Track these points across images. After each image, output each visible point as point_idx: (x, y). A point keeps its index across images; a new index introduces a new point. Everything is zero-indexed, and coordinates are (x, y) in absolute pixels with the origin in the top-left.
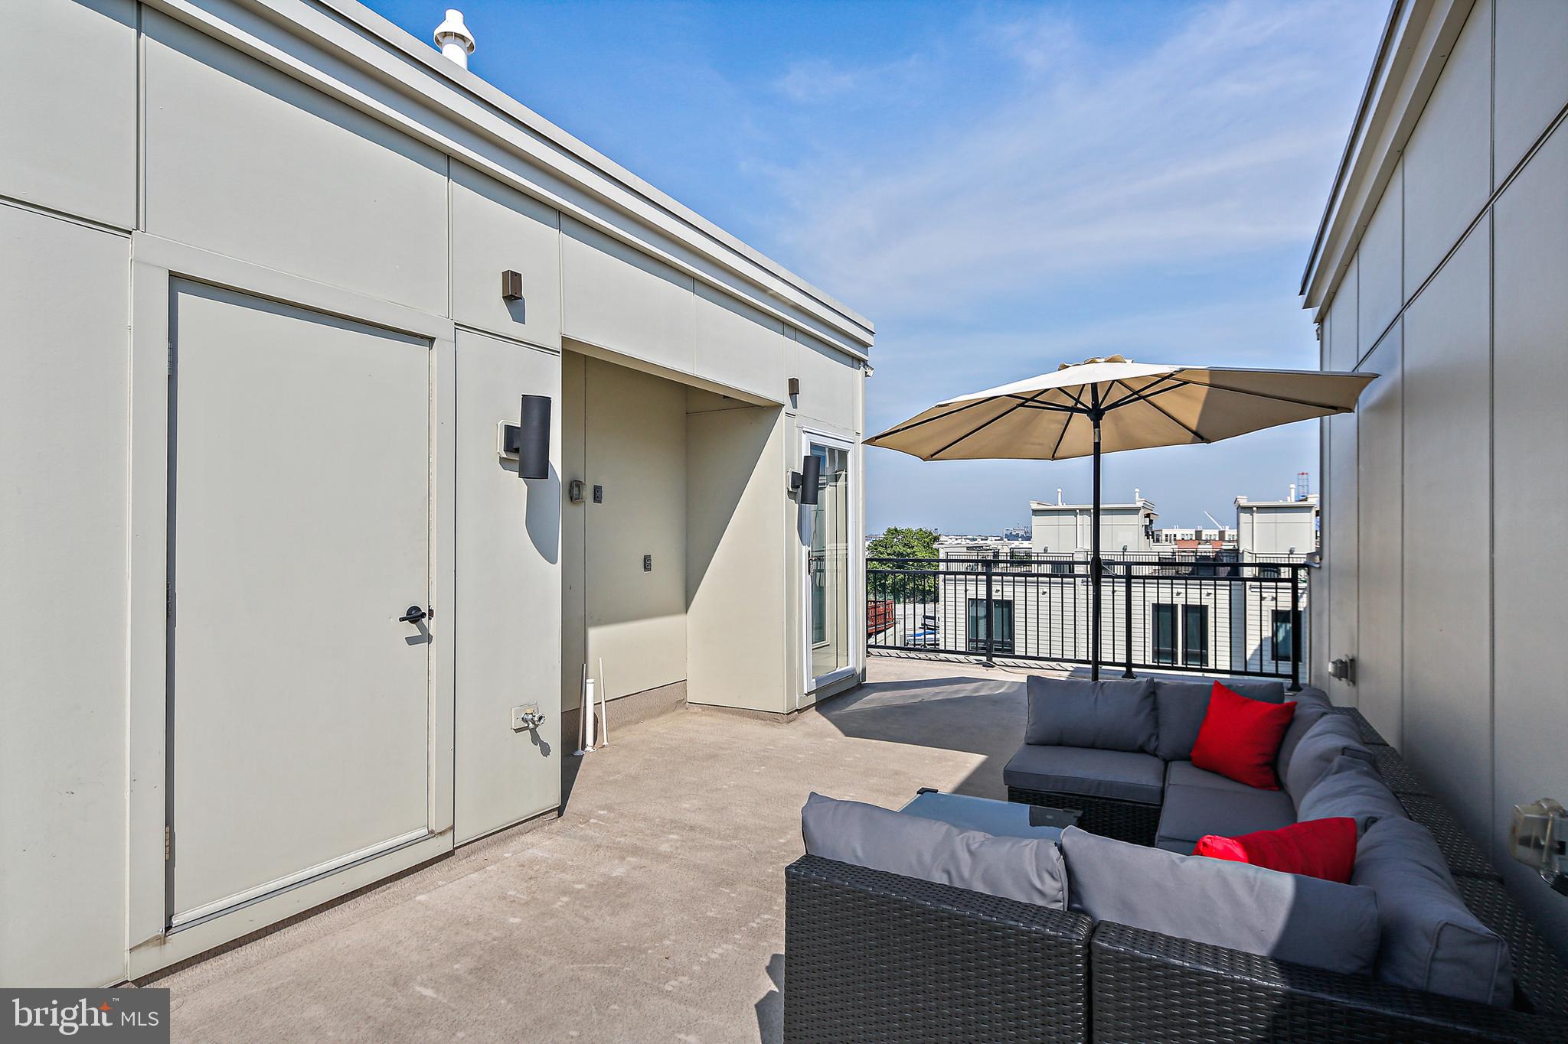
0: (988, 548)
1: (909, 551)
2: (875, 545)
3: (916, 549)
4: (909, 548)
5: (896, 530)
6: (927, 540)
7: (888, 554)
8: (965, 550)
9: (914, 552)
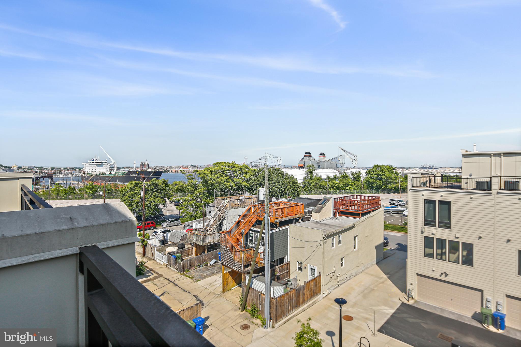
0: (431, 173)
1: (383, 173)
2: (369, 171)
3: (386, 173)
4: (383, 172)
5: (378, 165)
6: (390, 170)
7: (374, 175)
8: (420, 175)
9: (385, 174)
